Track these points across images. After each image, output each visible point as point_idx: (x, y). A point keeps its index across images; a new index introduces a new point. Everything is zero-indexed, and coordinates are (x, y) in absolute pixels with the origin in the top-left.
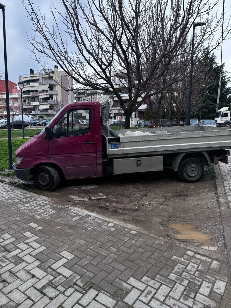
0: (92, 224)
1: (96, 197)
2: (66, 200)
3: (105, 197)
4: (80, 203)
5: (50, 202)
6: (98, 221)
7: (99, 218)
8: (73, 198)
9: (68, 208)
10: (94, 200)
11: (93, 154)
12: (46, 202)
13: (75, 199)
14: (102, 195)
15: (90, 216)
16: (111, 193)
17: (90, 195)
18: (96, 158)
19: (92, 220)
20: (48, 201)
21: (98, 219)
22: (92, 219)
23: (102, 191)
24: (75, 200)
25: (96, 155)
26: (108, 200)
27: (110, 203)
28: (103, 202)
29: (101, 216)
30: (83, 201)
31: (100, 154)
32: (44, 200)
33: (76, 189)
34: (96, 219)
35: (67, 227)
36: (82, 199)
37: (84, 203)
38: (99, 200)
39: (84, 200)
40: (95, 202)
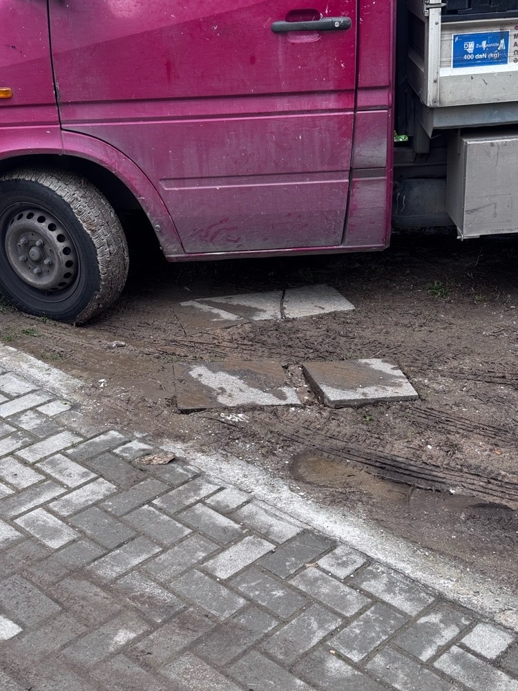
0: (347, 621)
1: (353, 388)
2: (172, 402)
3: (408, 390)
4: (256, 428)
5: (75, 407)
6: (387, 598)
7: (389, 567)
8: (210, 390)
9: (184, 462)
10: (340, 405)
11: (331, 102)
12: (53, 409)
13: (223, 390)
14: (387, 368)
15: (329, 544)
16: (439, 357)
17: (313, 368)
18: (352, 130)
19: (346, 581)
20: (61, 398)
21: (385, 579)
22: (342, 573)
23: (381, 338)
24: (222, 400)
25: (355, 109)
26: (428, 413)
27: (443, 438)
28: (401, 425)
29: (402, 548)
30: (274, 410)
31: (378, 101)
32: (39, 388)
33: (226, 315)
34: (375, 576)
35: (180, 640)
36: (266, 399)
37: (279, 427)
38: (374, 412)
39: (276, 401)
40: (346, 426)
